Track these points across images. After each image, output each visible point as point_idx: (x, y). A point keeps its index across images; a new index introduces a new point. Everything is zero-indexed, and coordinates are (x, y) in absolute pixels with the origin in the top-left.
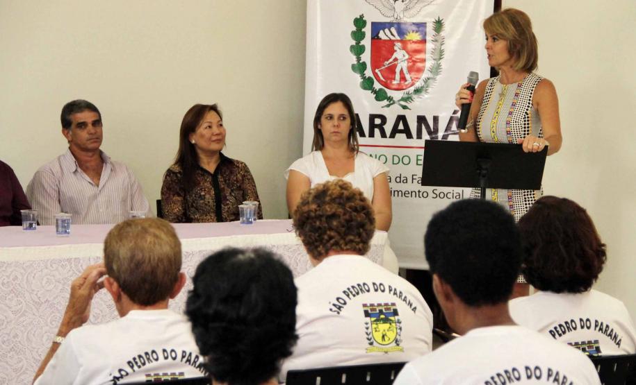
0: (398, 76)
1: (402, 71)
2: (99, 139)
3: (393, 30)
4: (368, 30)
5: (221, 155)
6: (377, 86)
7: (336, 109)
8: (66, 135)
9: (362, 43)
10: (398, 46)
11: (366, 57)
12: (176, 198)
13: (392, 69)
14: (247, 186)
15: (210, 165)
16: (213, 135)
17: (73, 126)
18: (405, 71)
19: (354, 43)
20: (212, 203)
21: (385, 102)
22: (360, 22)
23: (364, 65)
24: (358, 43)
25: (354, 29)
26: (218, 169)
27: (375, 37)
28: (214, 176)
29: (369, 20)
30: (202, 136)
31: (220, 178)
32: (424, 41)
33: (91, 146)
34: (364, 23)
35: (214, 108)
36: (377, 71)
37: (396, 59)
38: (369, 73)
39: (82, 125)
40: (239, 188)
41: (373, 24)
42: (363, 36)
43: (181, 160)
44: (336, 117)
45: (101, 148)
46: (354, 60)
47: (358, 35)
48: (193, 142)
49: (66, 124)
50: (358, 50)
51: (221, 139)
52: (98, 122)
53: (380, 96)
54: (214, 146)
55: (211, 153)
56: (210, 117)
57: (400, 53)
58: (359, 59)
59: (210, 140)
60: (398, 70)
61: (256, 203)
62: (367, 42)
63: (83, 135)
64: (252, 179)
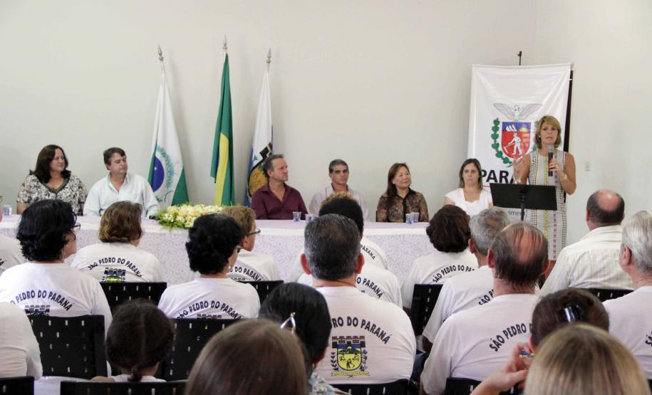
0: (515, 151)
1: (517, 148)
2: (345, 179)
3: (513, 126)
4: (500, 126)
5: (409, 189)
6: (504, 156)
7: (470, 167)
8: (331, 176)
9: (498, 133)
10: (515, 135)
11: (499, 140)
12: (383, 210)
13: (512, 147)
14: (422, 205)
15: (403, 194)
16: (403, 179)
17: (334, 172)
18: (519, 148)
19: (493, 133)
20: (402, 214)
21: (508, 164)
22: (496, 122)
23: (498, 144)
24: (495, 133)
25: (494, 125)
26: (407, 197)
27: (504, 130)
28: (404, 200)
29: (501, 120)
30: (398, 180)
31: (407, 201)
32: (529, 132)
33: (341, 182)
34: (499, 122)
35: (404, 165)
36: (505, 148)
37: (514, 142)
38: (500, 149)
39: (338, 172)
40: (417, 207)
41: (503, 123)
42: (498, 129)
43: (388, 192)
44: (470, 172)
45: (347, 183)
46: (492, 142)
47: (495, 129)
48: (394, 183)
49: (331, 171)
50: (495, 137)
51: (408, 181)
52: (346, 171)
53: (506, 161)
54: (405, 185)
55: (403, 188)
56: (402, 170)
57: (516, 139)
58: (495, 141)
59: (401, 182)
60: (515, 147)
61: (418, 213)
62: (500, 133)
63: (338, 176)
64: (425, 202)
